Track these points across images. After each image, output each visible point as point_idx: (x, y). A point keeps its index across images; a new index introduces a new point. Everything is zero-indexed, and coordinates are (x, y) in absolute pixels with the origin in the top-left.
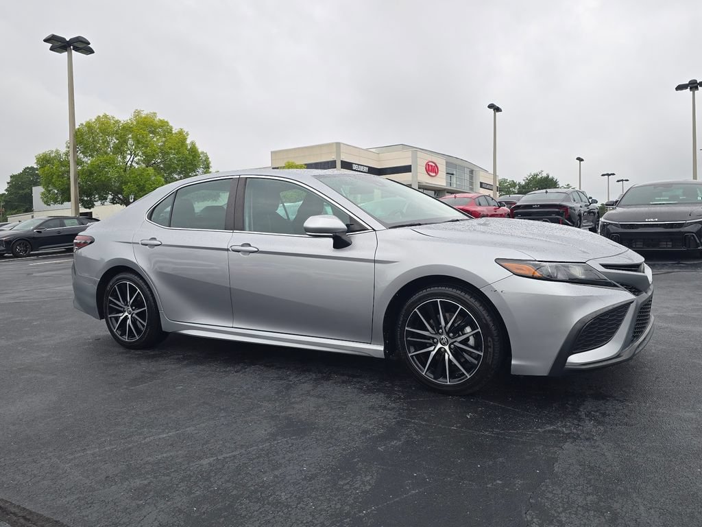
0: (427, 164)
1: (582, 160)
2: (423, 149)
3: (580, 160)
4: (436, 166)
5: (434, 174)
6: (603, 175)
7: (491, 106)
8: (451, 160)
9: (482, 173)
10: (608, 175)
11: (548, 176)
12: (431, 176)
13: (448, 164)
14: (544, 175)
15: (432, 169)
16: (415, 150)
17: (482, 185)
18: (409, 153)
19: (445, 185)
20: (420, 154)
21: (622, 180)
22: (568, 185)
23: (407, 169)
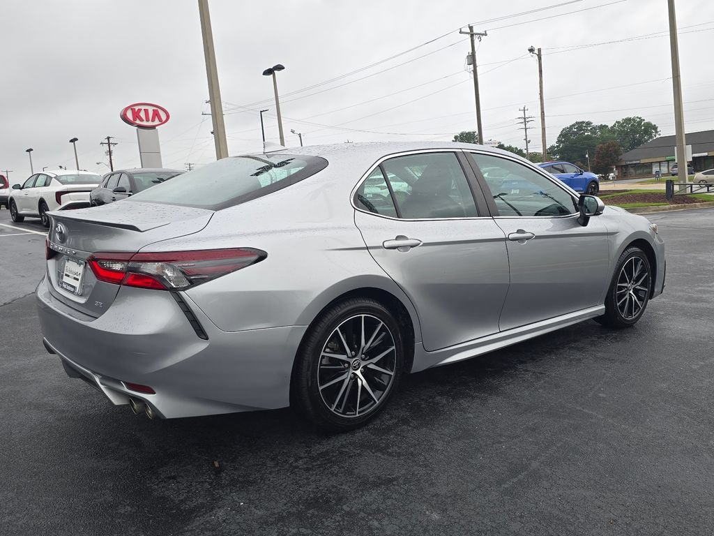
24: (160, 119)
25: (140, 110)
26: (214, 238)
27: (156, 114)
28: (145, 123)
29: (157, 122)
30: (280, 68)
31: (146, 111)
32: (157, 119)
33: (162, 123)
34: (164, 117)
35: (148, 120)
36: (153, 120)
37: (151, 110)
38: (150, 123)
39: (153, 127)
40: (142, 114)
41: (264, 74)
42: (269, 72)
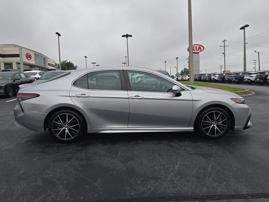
0: (27, 54)
1: (87, 57)
2: (24, 48)
3: (86, 57)
4: (31, 55)
5: (30, 59)
6: (92, 63)
7: (57, 33)
8: (36, 53)
9: (48, 59)
10: (94, 63)
11: (70, 62)
12: (29, 60)
13: (35, 55)
14: (68, 61)
15: (28, 56)
16: (21, 48)
17: (49, 64)
18: (18, 49)
19: (34, 63)
20: (23, 49)
21: (98, 65)
22: (76, 66)
23: (17, 56)
24: (201, 50)
25: (194, 47)
26: (33, 91)
27: (200, 48)
28: (195, 52)
29: (200, 51)
30: (247, 26)
31: (196, 47)
32: (200, 50)
33: (201, 51)
34: (202, 48)
35: (196, 50)
36: (198, 50)
37: (198, 46)
38: (197, 51)
39: (198, 53)
40: (195, 49)
41: (240, 29)
42: (243, 28)
